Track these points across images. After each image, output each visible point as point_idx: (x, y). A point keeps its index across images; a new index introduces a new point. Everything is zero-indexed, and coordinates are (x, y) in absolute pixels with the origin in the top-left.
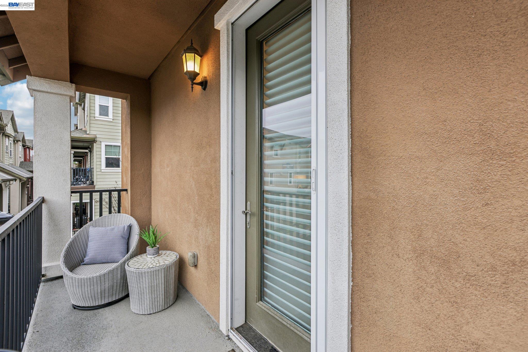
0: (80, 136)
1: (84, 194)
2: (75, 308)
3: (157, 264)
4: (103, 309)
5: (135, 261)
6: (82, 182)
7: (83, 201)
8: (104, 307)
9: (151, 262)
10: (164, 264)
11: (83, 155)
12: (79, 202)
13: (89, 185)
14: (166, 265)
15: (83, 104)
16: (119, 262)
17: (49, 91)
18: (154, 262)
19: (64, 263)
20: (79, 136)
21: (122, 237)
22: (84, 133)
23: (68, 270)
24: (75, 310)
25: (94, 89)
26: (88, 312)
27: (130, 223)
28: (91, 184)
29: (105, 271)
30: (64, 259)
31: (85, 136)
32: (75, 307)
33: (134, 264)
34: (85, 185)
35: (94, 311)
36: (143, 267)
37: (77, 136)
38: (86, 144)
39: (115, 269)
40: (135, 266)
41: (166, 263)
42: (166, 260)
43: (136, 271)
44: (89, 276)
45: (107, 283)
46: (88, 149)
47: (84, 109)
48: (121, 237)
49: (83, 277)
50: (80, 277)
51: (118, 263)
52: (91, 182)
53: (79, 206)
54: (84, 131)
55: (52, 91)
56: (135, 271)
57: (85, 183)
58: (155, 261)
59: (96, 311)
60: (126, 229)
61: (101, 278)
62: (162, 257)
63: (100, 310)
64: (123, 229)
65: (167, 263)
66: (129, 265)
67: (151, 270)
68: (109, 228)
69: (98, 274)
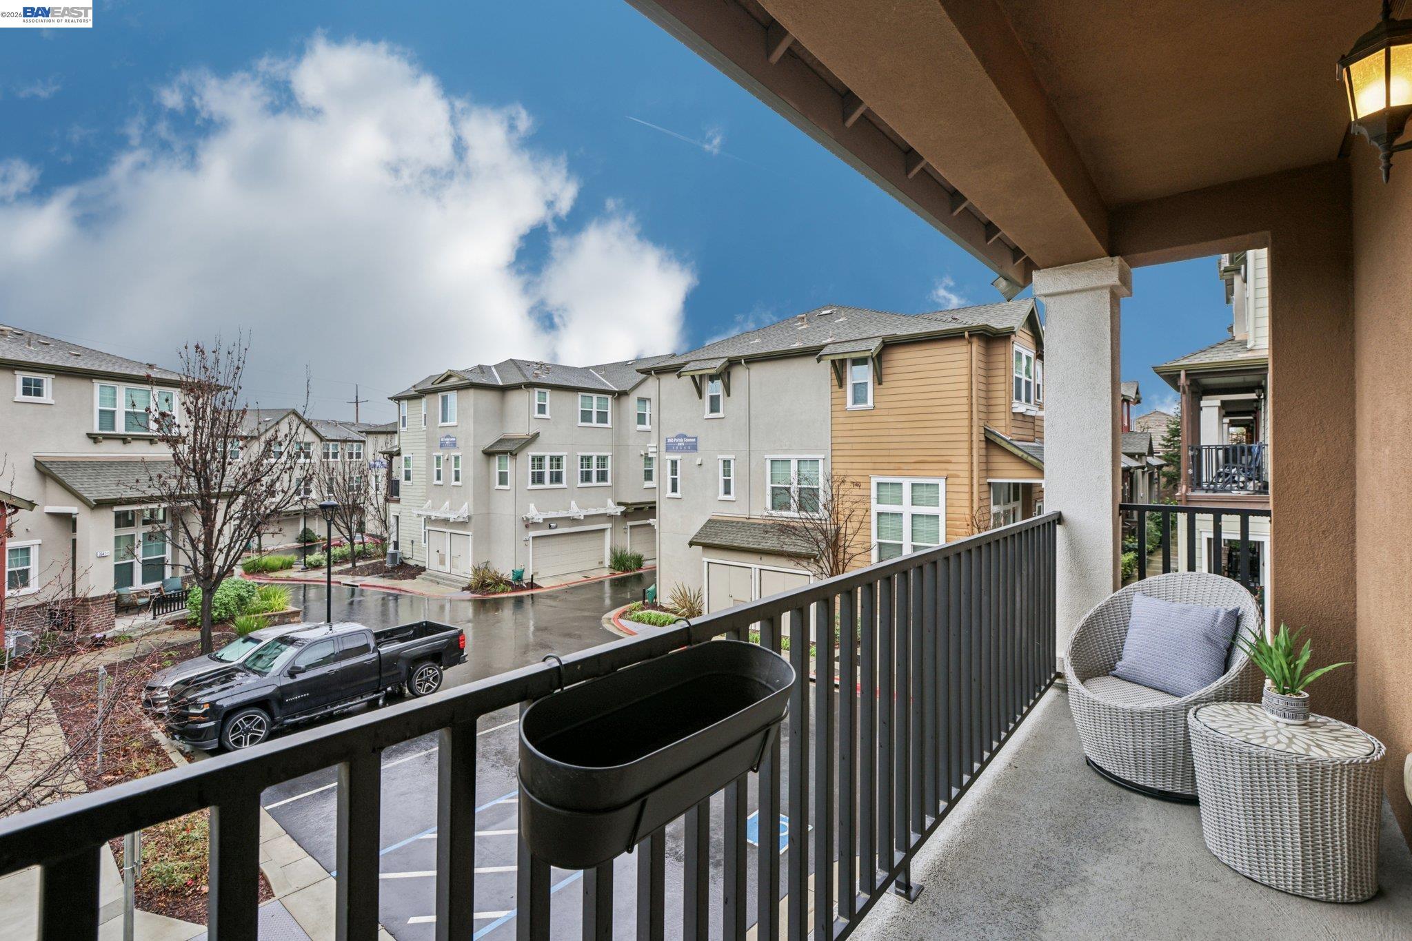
0: (1228, 359)
1: (1224, 517)
2: (1088, 764)
3: (1279, 742)
4: (1141, 797)
5: (1223, 710)
6: (1234, 485)
7: (1251, 538)
8: (1144, 795)
9: (1266, 731)
10: (1302, 752)
11: (1250, 409)
12: (1238, 537)
13: (1256, 492)
14: (1306, 757)
15: (1243, 267)
16: (1183, 699)
17: (1069, 288)
18: (1276, 736)
19: (1071, 655)
20: (1223, 360)
21: (1208, 638)
22: (1239, 349)
23: (1073, 673)
24: (1088, 767)
25: (1169, 249)
26: (1111, 786)
27: (1237, 606)
28: (1260, 492)
29: (1145, 706)
30: (1073, 648)
31: (1242, 356)
32: (1089, 762)
33: (1214, 716)
34: (1243, 493)
35: (1121, 790)
36: (1231, 732)
37: (1218, 360)
38: (1250, 378)
39: (1170, 711)
40: (1214, 721)
41: (1311, 753)
42: (1319, 746)
43: (1207, 735)
44: (1109, 702)
45: (1148, 740)
46: (1257, 391)
47: (1245, 281)
48: (1202, 638)
49: (1096, 699)
50: (1092, 696)
51: (1180, 700)
52: (1259, 484)
53: (1239, 551)
54: (1240, 342)
55: (1075, 287)
56: (1204, 733)
57: (1242, 488)
58: (1280, 733)
59: (1125, 792)
60: (1220, 620)
61: (1136, 718)
62: (1313, 733)
63: (1135, 796)
64: (1211, 617)
65: (1316, 753)
66: (1198, 713)
67: (1251, 749)
68: (1177, 605)
69: (1128, 706)
